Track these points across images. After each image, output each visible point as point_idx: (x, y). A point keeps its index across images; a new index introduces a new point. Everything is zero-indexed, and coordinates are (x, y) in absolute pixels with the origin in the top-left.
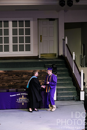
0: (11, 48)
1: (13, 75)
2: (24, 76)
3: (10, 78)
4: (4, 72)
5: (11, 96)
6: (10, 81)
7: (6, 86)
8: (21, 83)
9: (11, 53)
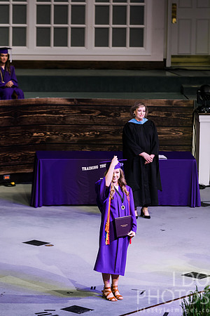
0: (90, 37)
1: (93, 112)
2: (123, 116)
3: (85, 119)
4: (69, 103)
5: (84, 169)
6: (83, 127)
7: (73, 140)
8: (115, 134)
9: (90, 52)
